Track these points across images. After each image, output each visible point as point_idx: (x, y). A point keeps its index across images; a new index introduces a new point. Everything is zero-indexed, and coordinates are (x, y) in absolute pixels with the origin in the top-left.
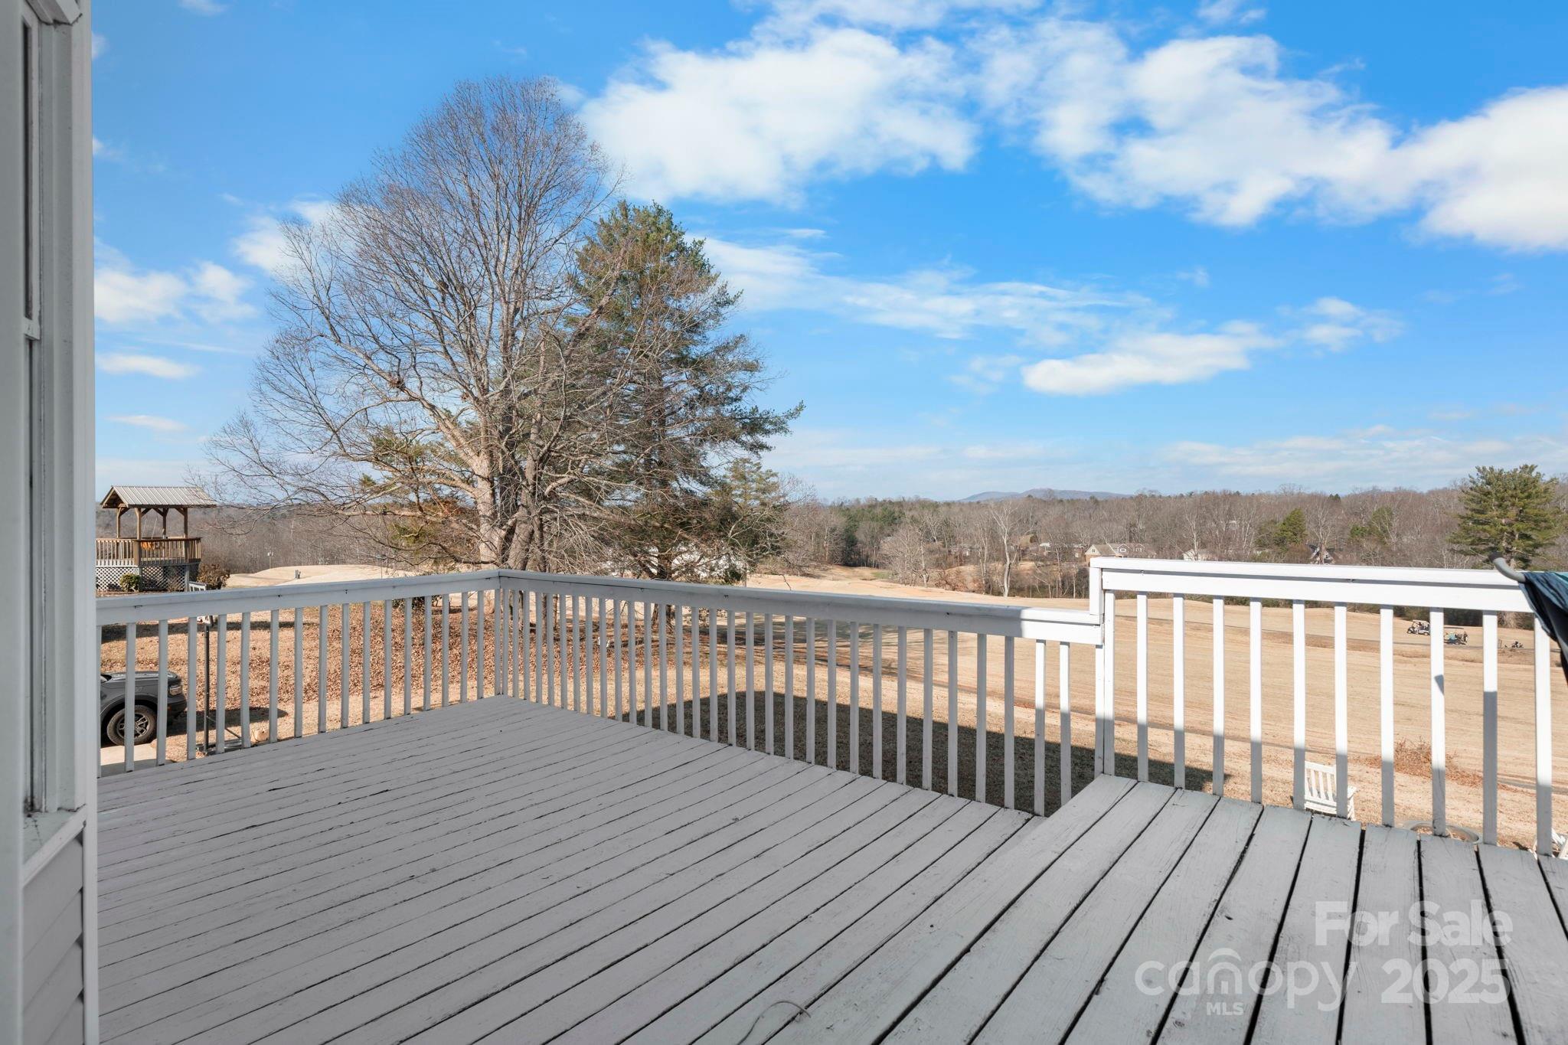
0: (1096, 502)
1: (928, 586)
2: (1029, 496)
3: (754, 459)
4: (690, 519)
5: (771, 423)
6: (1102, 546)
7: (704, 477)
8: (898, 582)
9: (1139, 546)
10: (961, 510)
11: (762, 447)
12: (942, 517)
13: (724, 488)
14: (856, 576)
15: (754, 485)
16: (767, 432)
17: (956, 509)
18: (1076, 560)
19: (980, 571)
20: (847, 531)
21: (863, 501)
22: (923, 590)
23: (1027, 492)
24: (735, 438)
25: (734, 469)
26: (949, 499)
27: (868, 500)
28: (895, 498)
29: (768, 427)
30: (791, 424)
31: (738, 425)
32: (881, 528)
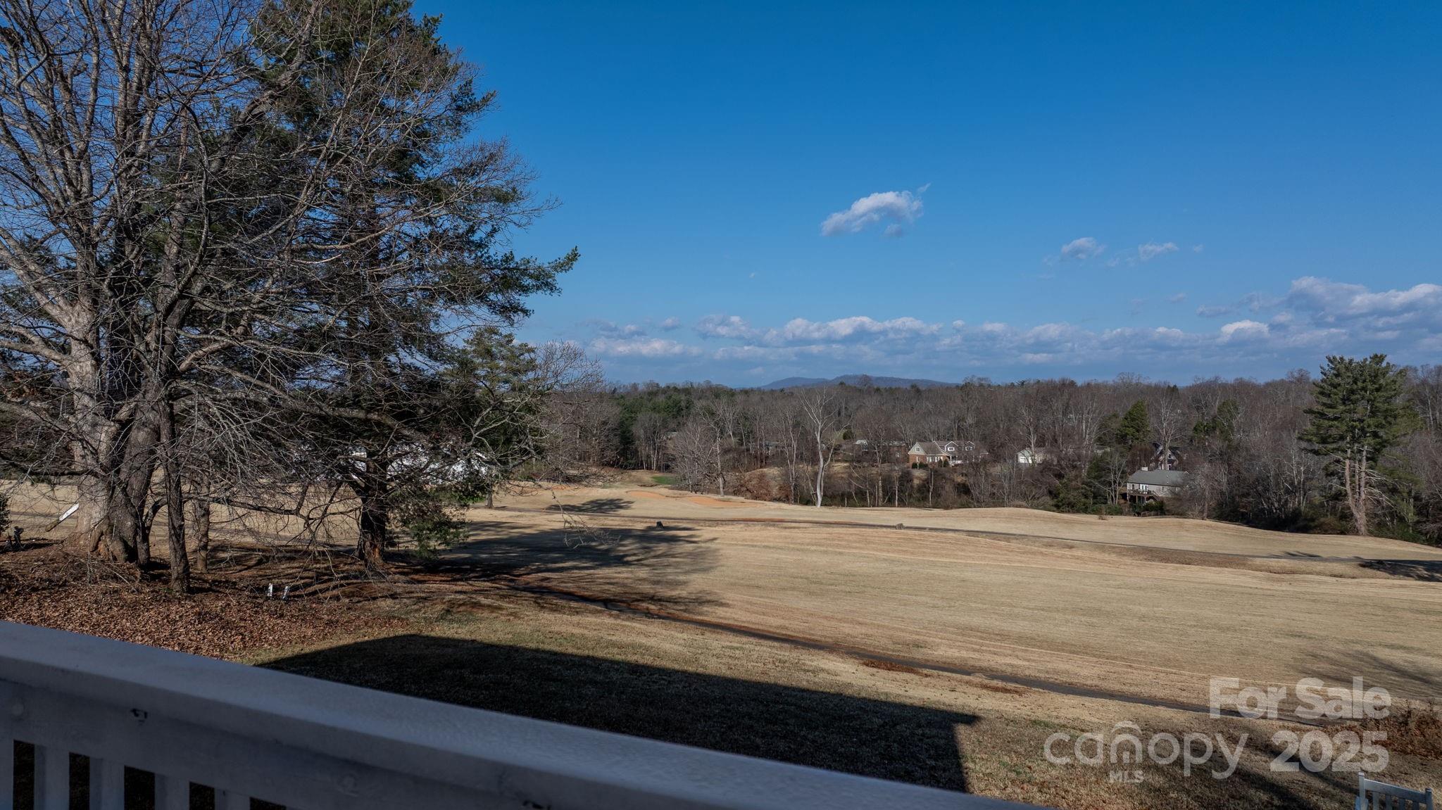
0: (918, 391)
1: (726, 493)
2: (842, 383)
3: (505, 330)
4: (414, 407)
5: (531, 276)
6: (927, 444)
7: (434, 347)
8: (686, 489)
9: (970, 445)
10: (762, 399)
11: (516, 309)
12: (739, 408)
13: (465, 366)
14: (632, 482)
15: (502, 363)
16: (525, 290)
17: (755, 398)
18: (897, 461)
19: (786, 475)
20: (622, 424)
21: (641, 387)
22: (720, 500)
23: (837, 378)
24: (481, 297)
25: (478, 339)
26: (748, 386)
27: (648, 385)
28: (680, 382)
29: (527, 281)
30: (560, 278)
31: (485, 278)
32: (664, 421)
